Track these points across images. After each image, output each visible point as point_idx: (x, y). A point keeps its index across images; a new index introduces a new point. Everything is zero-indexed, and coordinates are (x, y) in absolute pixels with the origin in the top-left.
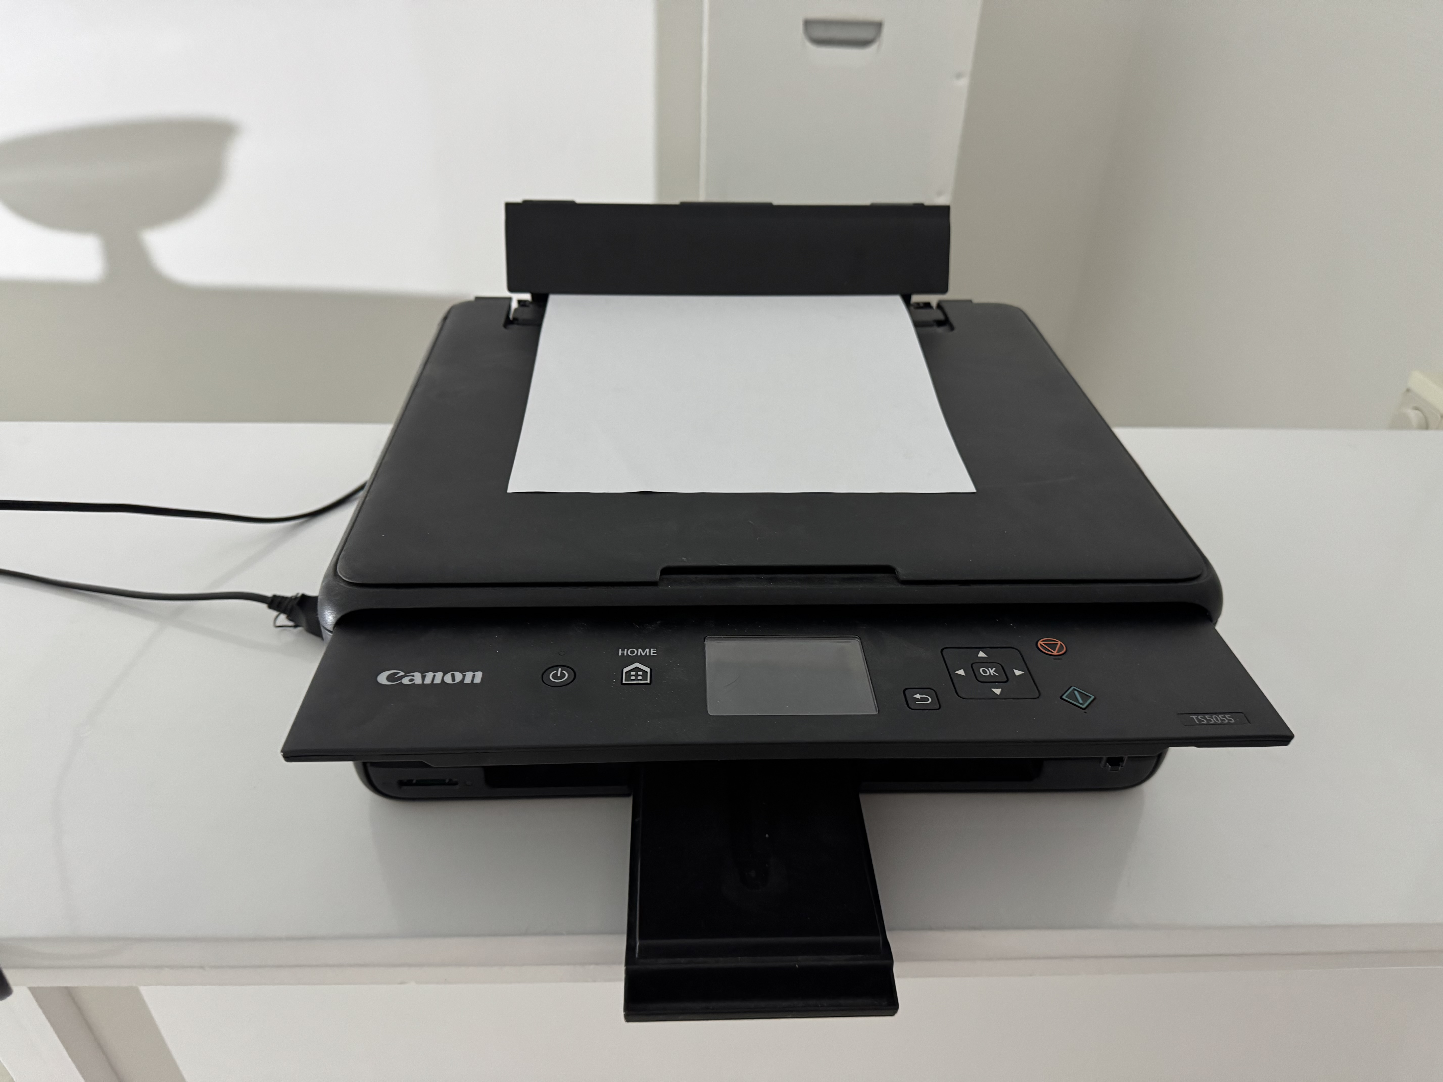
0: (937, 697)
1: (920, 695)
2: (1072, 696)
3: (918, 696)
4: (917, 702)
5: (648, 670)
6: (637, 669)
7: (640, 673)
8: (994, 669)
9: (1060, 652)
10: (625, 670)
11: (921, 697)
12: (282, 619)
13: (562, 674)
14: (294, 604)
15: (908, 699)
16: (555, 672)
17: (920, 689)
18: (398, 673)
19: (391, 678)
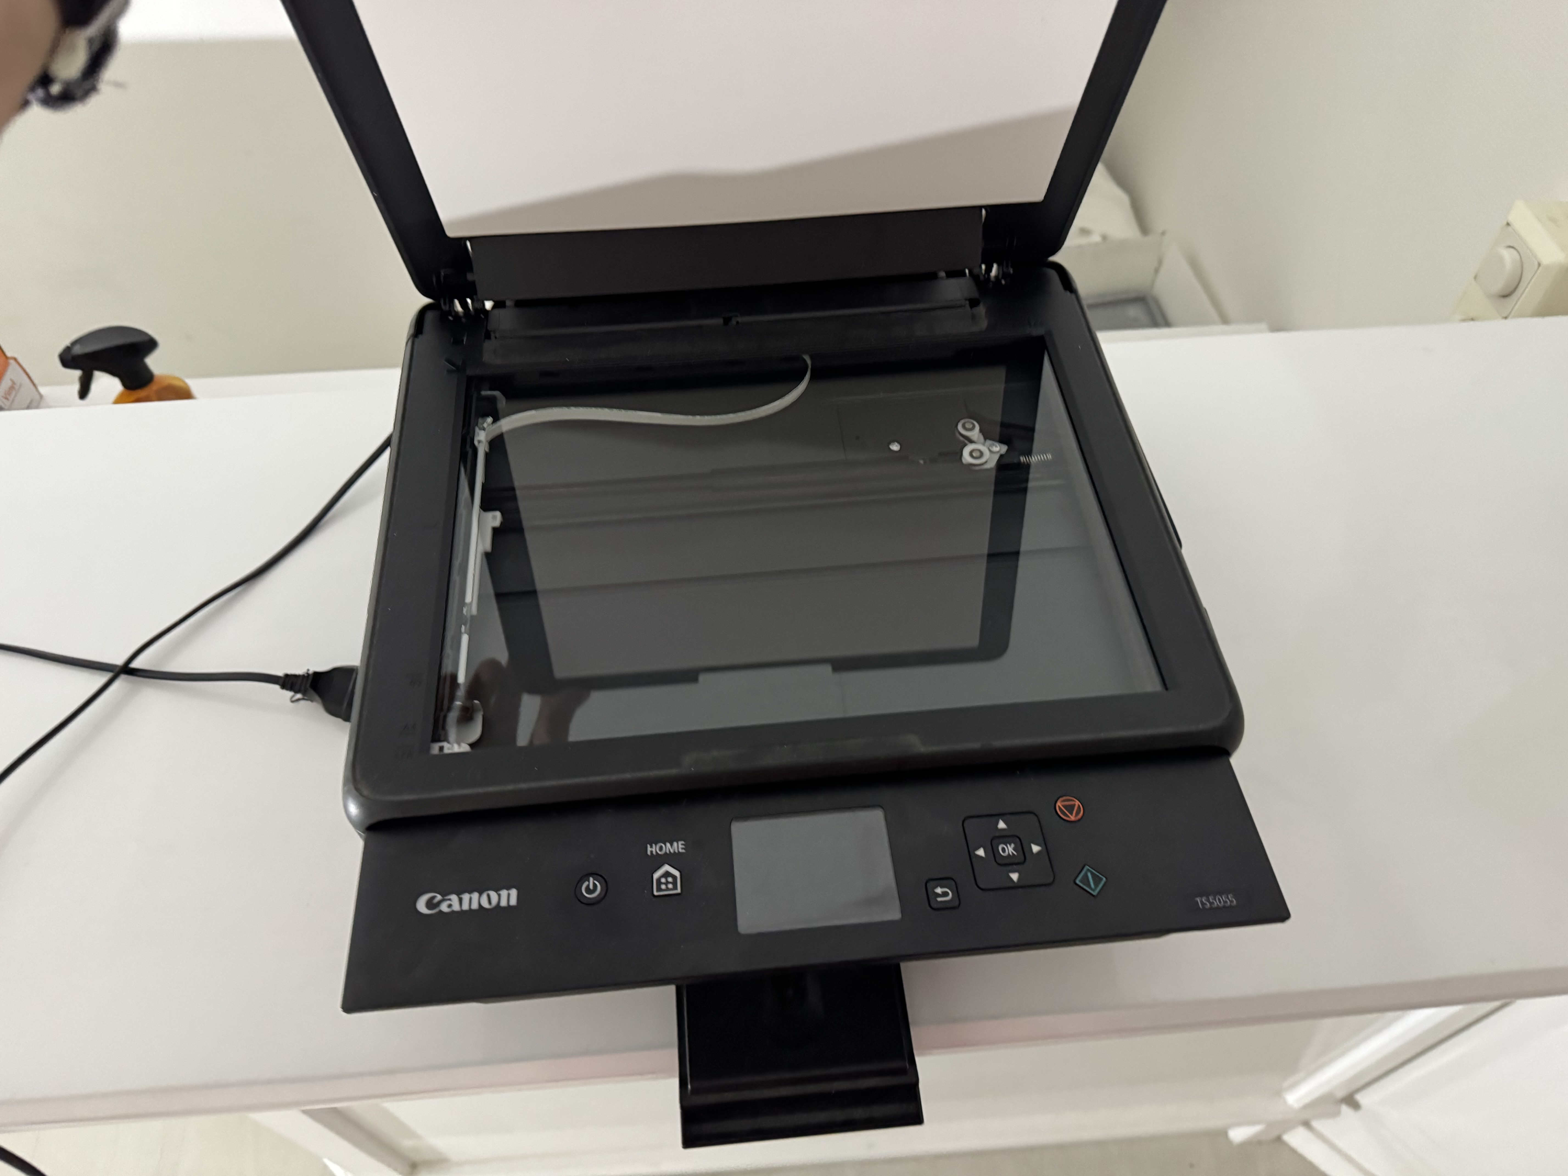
0: (957, 891)
1: (941, 888)
2: (1085, 880)
3: (939, 890)
4: (938, 899)
5: (676, 873)
6: (667, 874)
7: (670, 880)
8: (1013, 845)
9: (1077, 816)
10: (656, 876)
11: (942, 892)
12: (299, 696)
13: (595, 886)
14: (308, 685)
15: (930, 896)
16: (587, 883)
17: (942, 880)
18: (434, 898)
19: (430, 904)
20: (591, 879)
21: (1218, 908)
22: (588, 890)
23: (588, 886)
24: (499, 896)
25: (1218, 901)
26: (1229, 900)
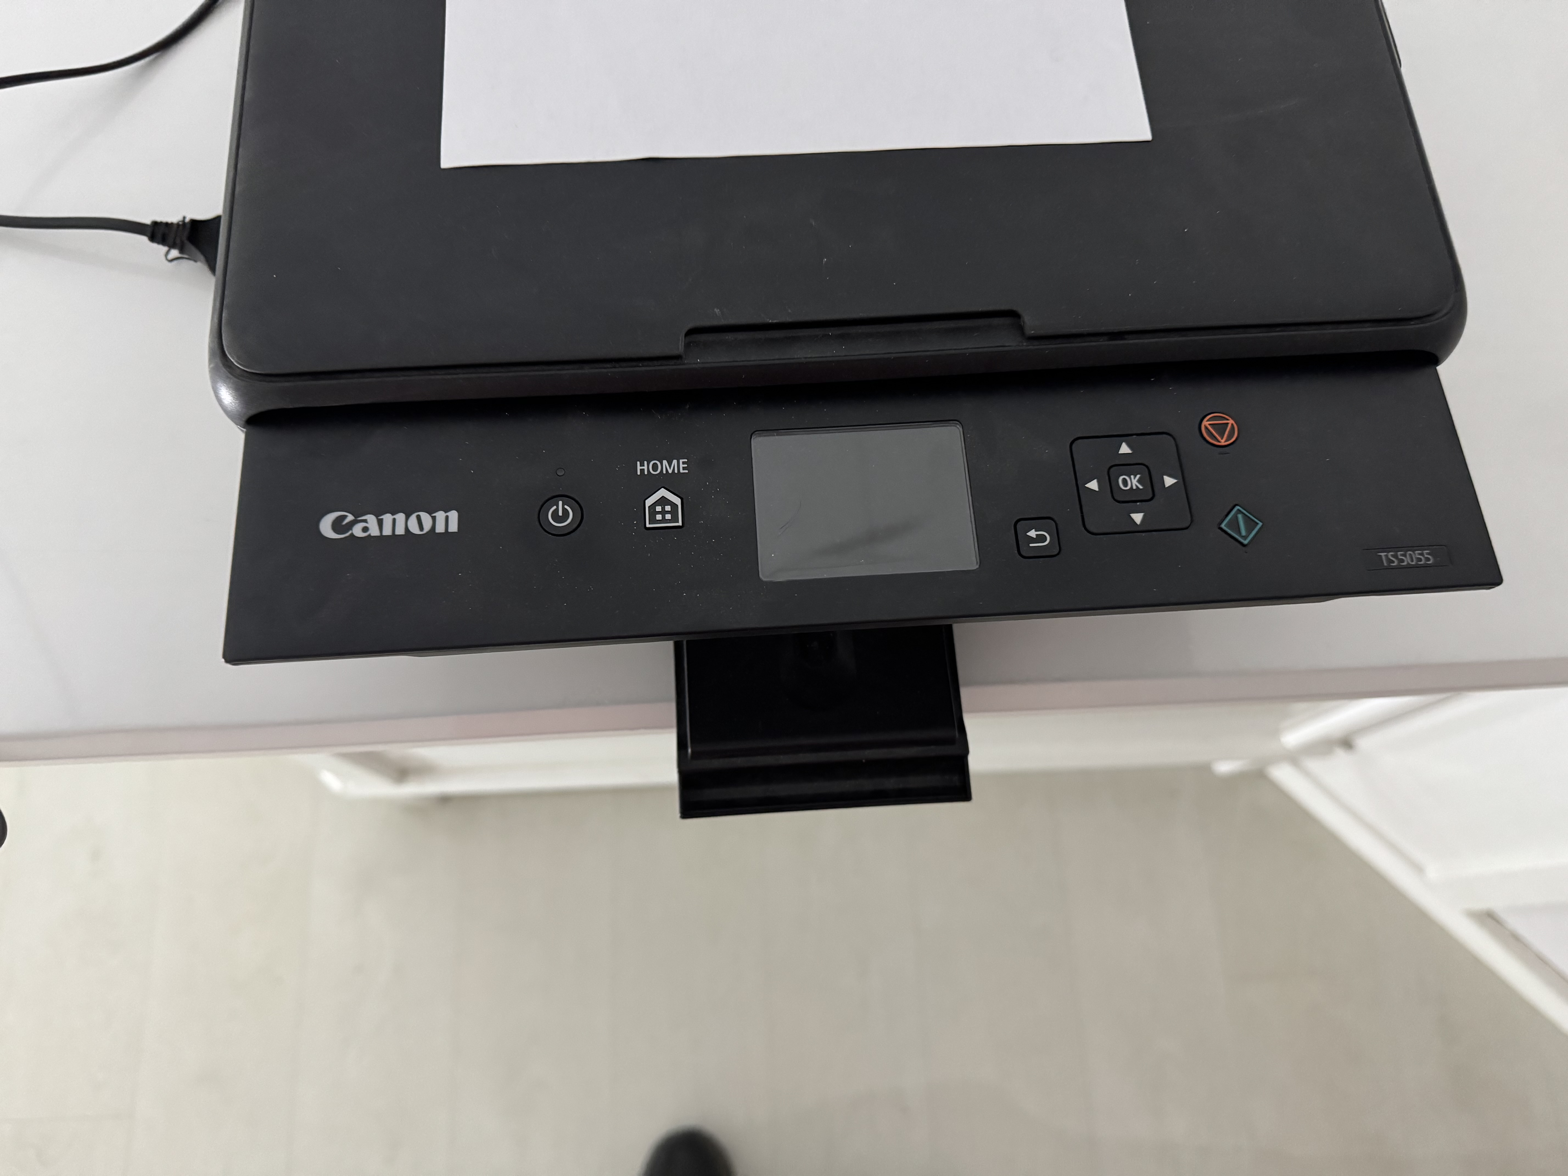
0: (1057, 535)
1: (1036, 531)
2: (1234, 524)
3: (1033, 533)
4: (1031, 545)
5: (677, 501)
6: (663, 501)
7: (668, 508)
8: (1138, 476)
9: (1231, 439)
10: (649, 502)
11: (1037, 535)
12: (174, 253)
13: (565, 511)
14: (184, 239)
15: (1019, 540)
16: (555, 507)
17: (1036, 521)
18: (345, 517)
19: (337, 526)
20: (560, 503)
21: (1409, 567)
22: (555, 515)
23: (557, 510)
24: (434, 518)
25: (1409, 558)
26: (1425, 557)
